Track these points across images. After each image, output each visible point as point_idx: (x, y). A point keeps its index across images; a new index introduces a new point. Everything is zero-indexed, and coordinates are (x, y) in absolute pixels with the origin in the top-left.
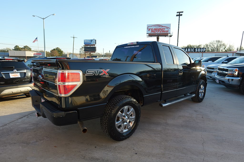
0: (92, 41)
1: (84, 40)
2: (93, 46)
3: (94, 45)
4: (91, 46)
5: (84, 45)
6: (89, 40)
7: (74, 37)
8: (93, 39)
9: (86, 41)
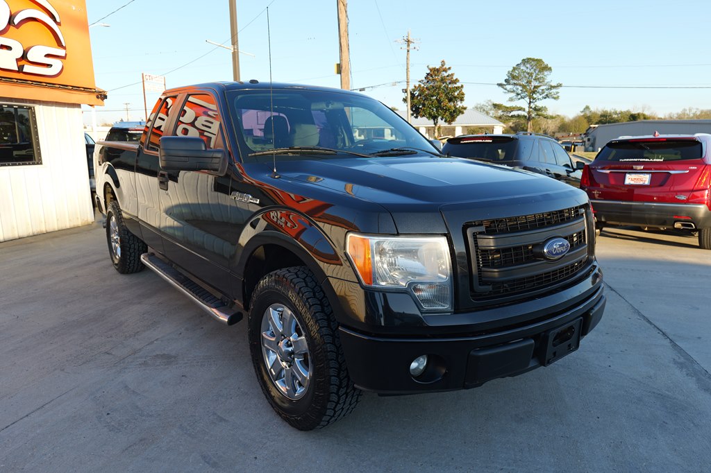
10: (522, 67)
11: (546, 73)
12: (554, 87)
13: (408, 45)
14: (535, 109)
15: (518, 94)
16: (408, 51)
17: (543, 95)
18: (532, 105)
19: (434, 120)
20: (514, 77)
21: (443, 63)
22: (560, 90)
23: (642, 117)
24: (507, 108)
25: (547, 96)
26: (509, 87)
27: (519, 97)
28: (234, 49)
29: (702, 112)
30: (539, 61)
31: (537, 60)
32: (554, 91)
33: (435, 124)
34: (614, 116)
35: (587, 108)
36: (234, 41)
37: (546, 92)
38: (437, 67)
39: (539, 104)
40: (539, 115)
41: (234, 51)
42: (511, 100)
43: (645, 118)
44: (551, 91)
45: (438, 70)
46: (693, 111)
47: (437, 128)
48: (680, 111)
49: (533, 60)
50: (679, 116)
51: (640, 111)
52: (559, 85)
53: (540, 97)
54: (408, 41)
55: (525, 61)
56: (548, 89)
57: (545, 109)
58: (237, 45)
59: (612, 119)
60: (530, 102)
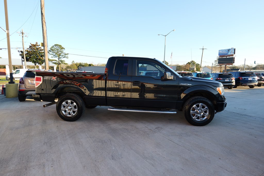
0: (230, 51)
1: (219, 51)
2: (230, 56)
3: (232, 55)
4: (227, 57)
5: (219, 56)
6: (226, 50)
7: (203, 49)
8: (230, 48)
9: (221, 52)
10: (55, 47)
11: (63, 50)
12: (66, 54)
13: (23, 35)
14: (61, 61)
15: (54, 56)
16: (23, 37)
17: (63, 57)
18: (59, 59)
19: (35, 64)
20: (52, 50)
21: (37, 43)
22: (68, 55)
23: (92, 65)
24: (51, 60)
25: (64, 57)
26: (51, 53)
27: (55, 56)
28: (8, 32)
29: (102, 64)
30: (60, 46)
31: (59, 45)
32: (66, 56)
33: (35, 65)
34: (83, 64)
35: (73, 61)
37: (64, 56)
38: (35, 44)
39: (62, 59)
40: (62, 63)
42: (52, 57)
43: (93, 65)
44: (66, 55)
45: (35, 45)
46: (101, 64)
47: (36, 66)
48: (97, 64)
49: (58, 45)
50: (97, 65)
51: (91, 63)
52: (68, 54)
53: (62, 57)
54: (22, 33)
55: (56, 45)
56: (64, 55)
57: (64, 61)
59: (82, 65)
60: (59, 58)
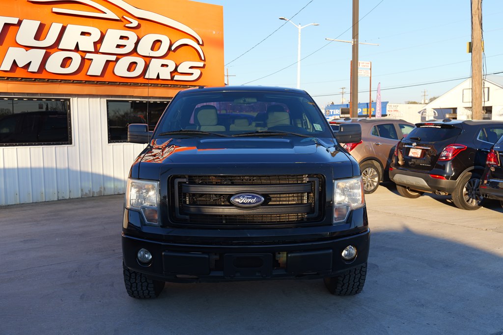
28: (354, 42)
36: (355, 35)
41: (354, 44)
58: (358, 38)
